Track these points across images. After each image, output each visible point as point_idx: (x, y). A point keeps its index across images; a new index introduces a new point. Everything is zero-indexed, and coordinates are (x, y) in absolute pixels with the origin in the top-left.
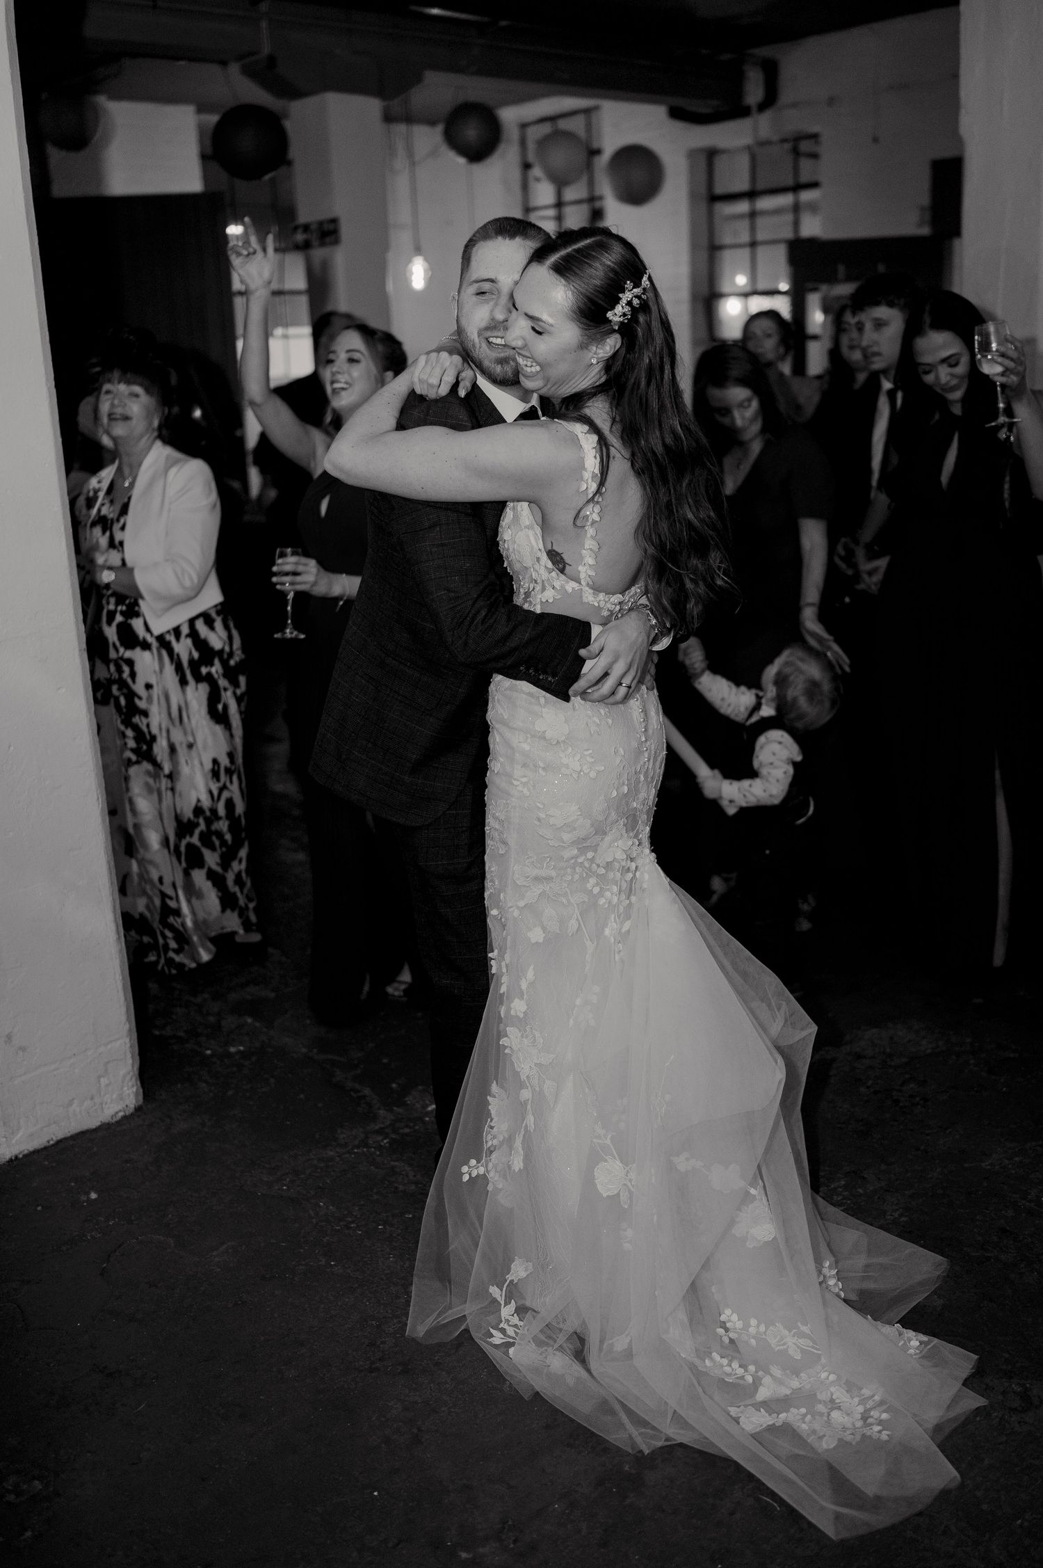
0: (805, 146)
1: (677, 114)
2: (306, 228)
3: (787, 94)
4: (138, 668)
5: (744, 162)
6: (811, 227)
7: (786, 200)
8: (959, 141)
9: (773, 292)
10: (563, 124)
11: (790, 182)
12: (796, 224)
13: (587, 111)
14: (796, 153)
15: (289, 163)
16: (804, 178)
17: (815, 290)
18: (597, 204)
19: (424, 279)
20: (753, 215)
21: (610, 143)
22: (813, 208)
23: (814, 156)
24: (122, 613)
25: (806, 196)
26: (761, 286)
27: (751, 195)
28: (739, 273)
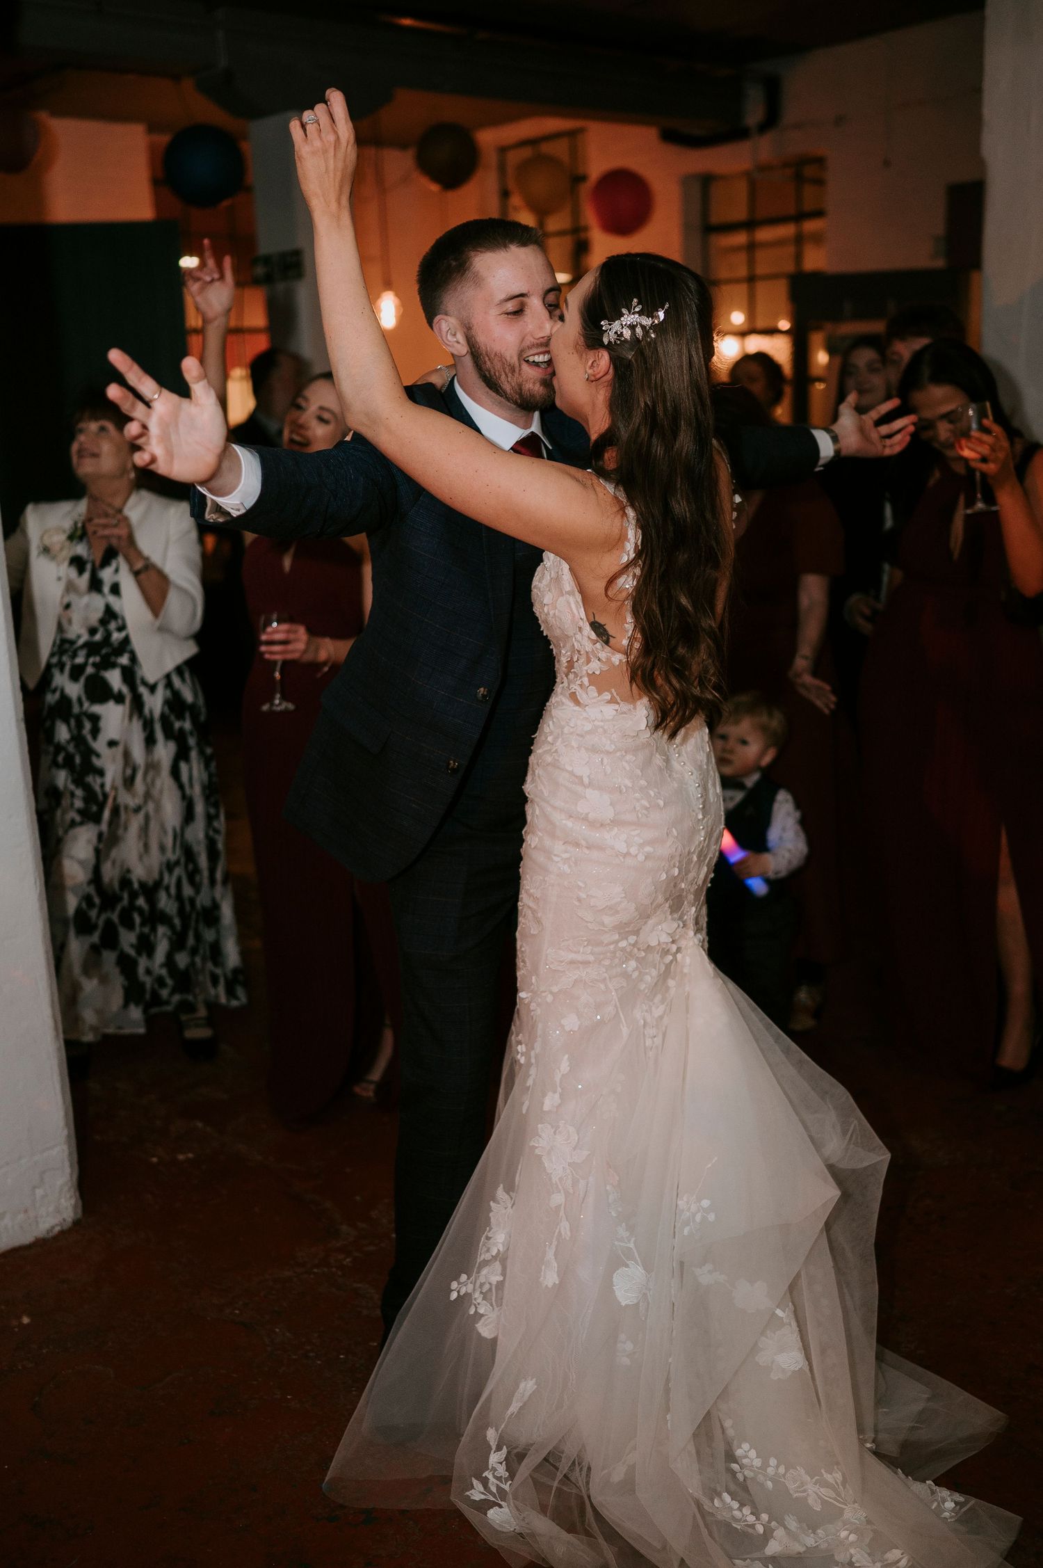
0: (809, 171)
1: (671, 136)
2: (267, 260)
3: (791, 113)
4: (102, 724)
5: (741, 191)
6: (815, 260)
7: (786, 231)
8: (981, 164)
9: (773, 332)
10: (546, 148)
11: (790, 208)
12: (799, 257)
13: (572, 134)
14: (799, 179)
15: (249, 190)
16: (808, 206)
17: (818, 328)
18: (582, 235)
19: (396, 317)
20: (751, 247)
21: (597, 166)
22: (818, 239)
24: (94, 665)
25: (810, 226)
26: (761, 323)
27: (750, 225)
28: (735, 310)
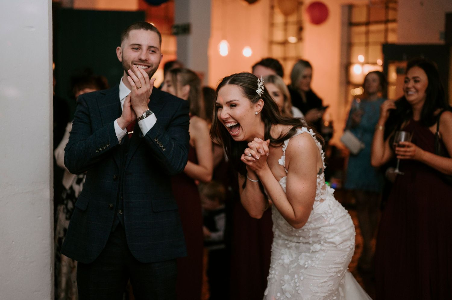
0: (391, 5)
2: (177, 27)
5: (364, 11)
6: (392, 38)
7: (381, 27)
9: (375, 64)
11: (383, 18)
12: (386, 37)
14: (387, 8)
16: (390, 18)
17: (393, 63)
18: (301, 24)
19: (227, 51)
20: (367, 33)
22: (394, 31)
23: (395, 9)
25: (391, 26)
26: (371, 60)
27: (367, 24)
28: (360, 55)
